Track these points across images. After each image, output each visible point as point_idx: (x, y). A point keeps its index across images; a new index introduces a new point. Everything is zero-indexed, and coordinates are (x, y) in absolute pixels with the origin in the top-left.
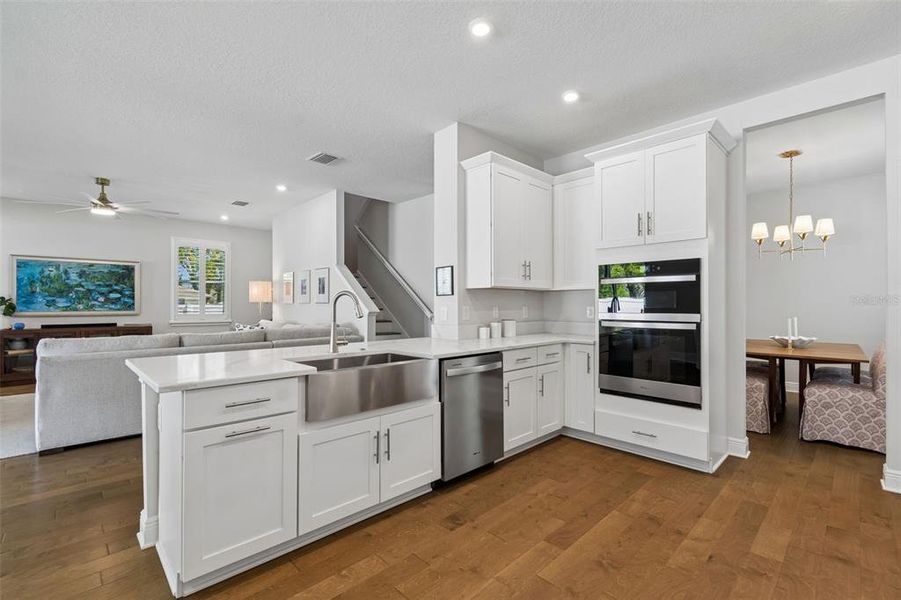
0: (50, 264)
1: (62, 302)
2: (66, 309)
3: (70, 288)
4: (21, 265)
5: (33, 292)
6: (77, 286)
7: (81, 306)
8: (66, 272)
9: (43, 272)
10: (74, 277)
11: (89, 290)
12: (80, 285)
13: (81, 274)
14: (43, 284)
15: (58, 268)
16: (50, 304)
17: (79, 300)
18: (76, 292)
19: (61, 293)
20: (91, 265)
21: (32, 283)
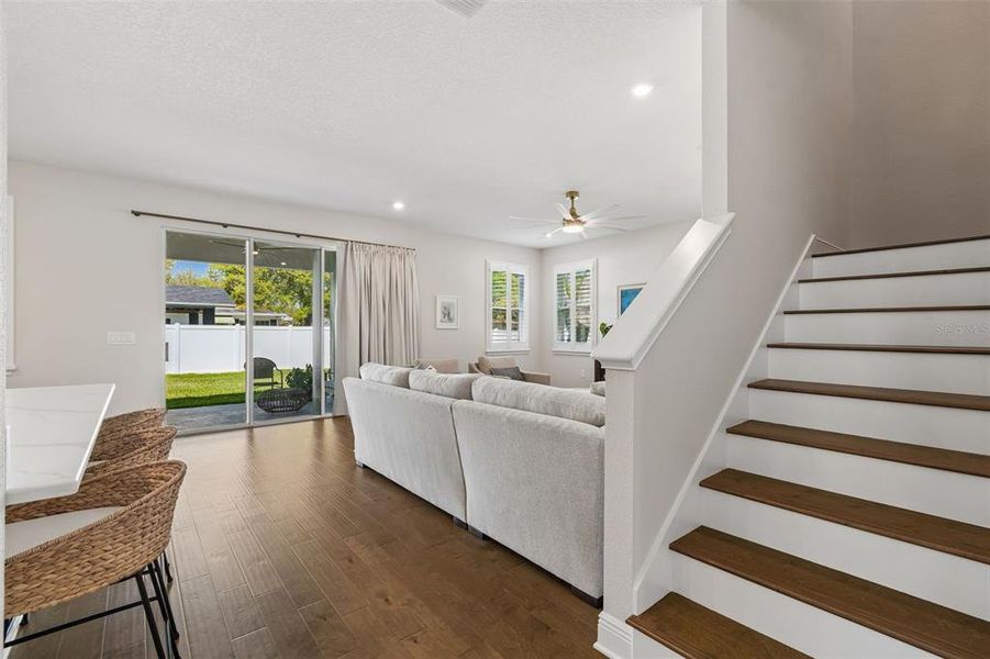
4: (623, 295)
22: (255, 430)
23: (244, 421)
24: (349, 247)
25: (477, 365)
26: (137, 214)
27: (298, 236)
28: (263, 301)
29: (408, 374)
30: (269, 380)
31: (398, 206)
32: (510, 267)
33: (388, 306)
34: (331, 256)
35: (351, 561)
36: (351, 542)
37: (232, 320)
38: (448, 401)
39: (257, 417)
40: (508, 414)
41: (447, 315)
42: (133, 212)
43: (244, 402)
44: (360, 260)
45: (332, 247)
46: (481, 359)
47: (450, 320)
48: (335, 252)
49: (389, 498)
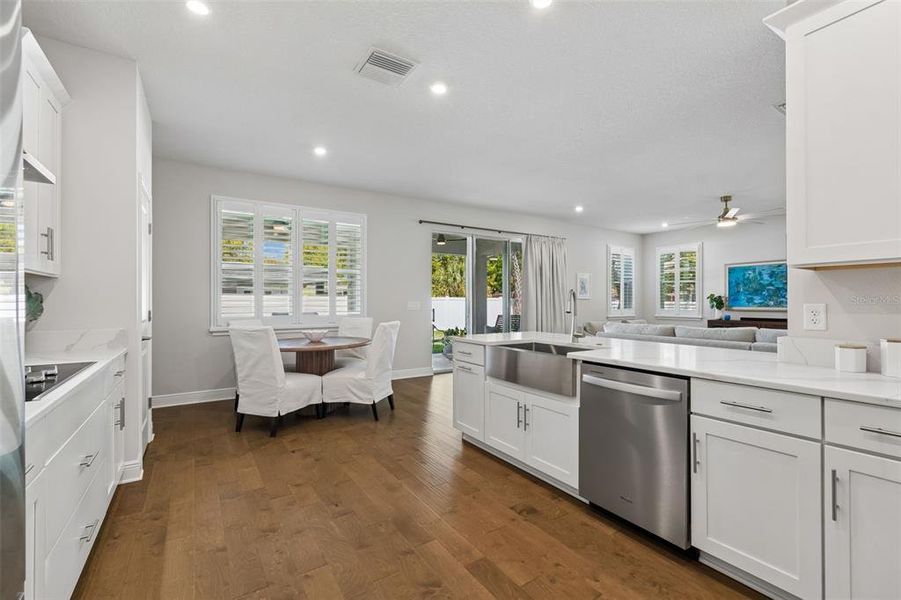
0: (749, 268)
1: (757, 300)
2: (760, 305)
3: (763, 287)
4: (731, 271)
5: (738, 292)
6: (768, 285)
7: (772, 303)
8: (760, 274)
9: (744, 275)
10: (766, 277)
11: (778, 289)
12: (771, 284)
13: (772, 275)
14: (745, 285)
15: (754, 272)
16: (750, 301)
17: (770, 297)
18: (768, 290)
19: (757, 292)
20: (780, 266)
21: (738, 284)
24: (529, 239)
26: (421, 222)
27: (500, 232)
31: (579, 209)
41: (583, 288)
45: (518, 239)
47: (585, 292)
48: (521, 243)
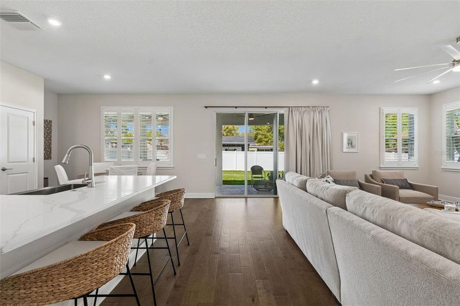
22: (248, 199)
23: (244, 194)
24: (290, 110)
25: (371, 176)
26: (206, 107)
27: (266, 108)
28: (268, 141)
29: (306, 181)
30: (260, 176)
31: (315, 82)
32: (401, 110)
33: (312, 140)
34: (282, 116)
35: (253, 300)
36: (260, 284)
37: (256, 149)
38: (325, 205)
39: (249, 193)
40: (373, 232)
41: (350, 143)
42: (205, 107)
43: (244, 184)
44: (296, 116)
45: (282, 111)
46: (374, 172)
47: (353, 147)
48: (283, 114)
49: (293, 258)
